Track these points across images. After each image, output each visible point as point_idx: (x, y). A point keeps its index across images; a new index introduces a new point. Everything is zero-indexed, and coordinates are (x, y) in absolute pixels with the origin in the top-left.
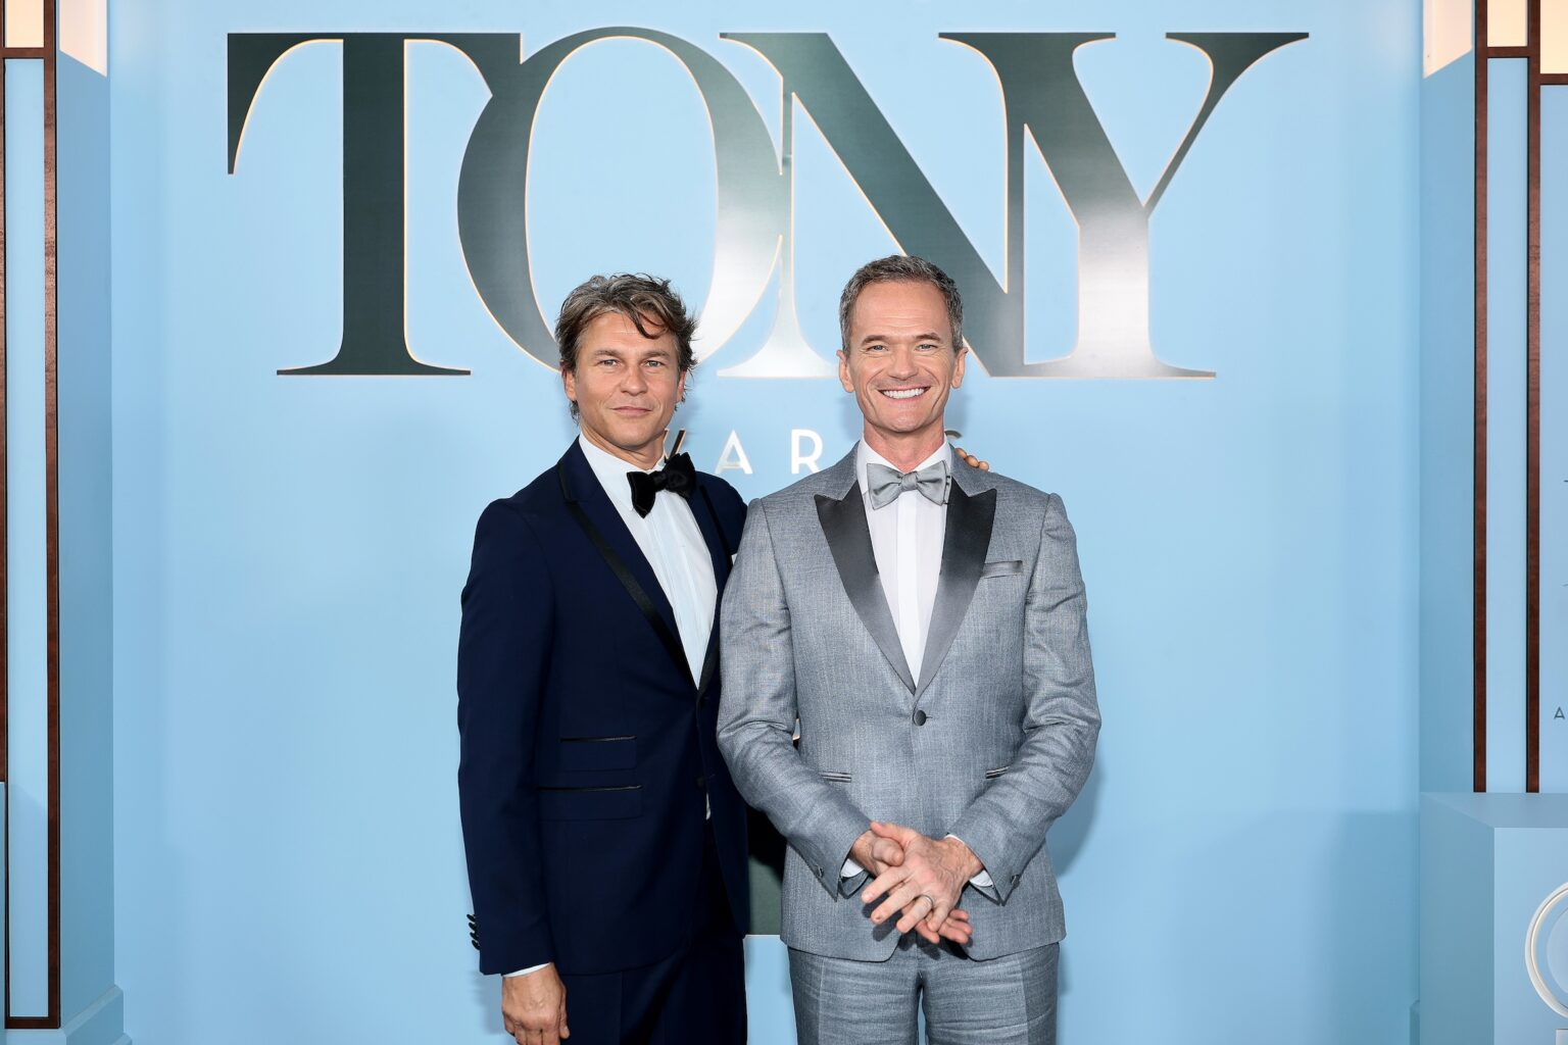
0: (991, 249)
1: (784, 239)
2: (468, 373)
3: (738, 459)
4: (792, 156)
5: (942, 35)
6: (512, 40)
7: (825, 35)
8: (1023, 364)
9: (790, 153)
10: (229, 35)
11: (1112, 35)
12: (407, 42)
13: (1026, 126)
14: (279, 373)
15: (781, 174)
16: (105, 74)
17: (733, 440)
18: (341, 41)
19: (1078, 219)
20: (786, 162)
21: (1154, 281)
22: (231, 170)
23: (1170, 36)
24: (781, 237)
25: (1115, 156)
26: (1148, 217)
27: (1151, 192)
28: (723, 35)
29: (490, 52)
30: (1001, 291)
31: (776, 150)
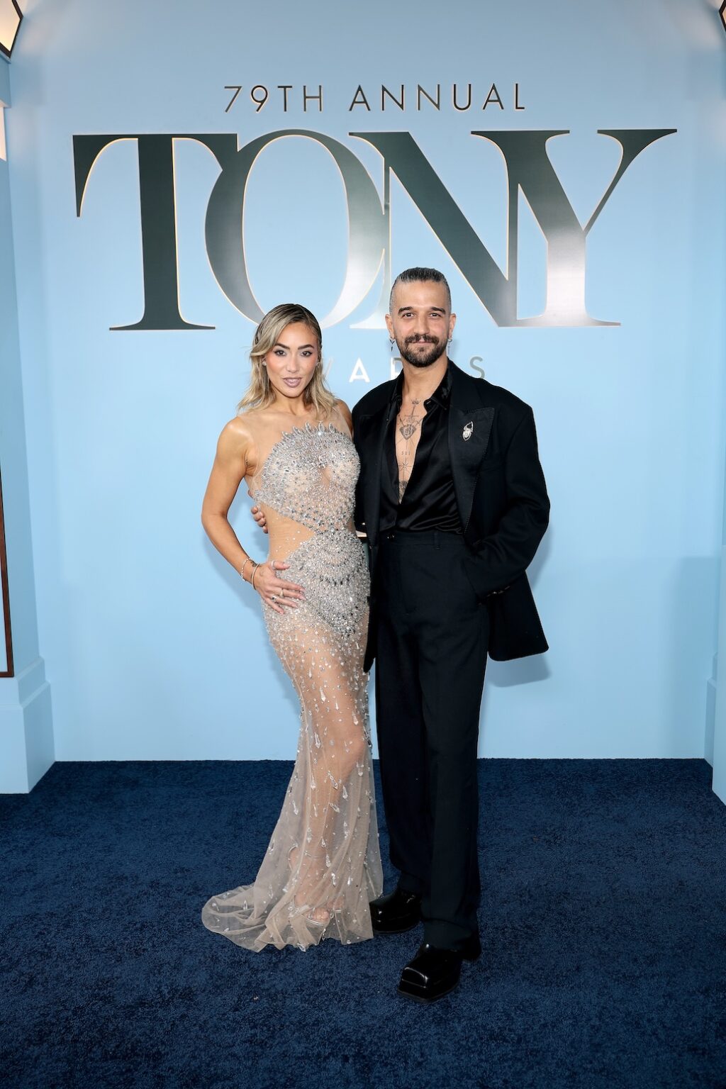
0: (499, 255)
1: (386, 252)
2: (214, 328)
3: (362, 374)
4: (390, 204)
5: (473, 133)
6: (233, 137)
7: (407, 134)
8: (516, 320)
9: (389, 202)
10: (74, 137)
11: (568, 132)
12: (173, 139)
13: (519, 185)
14: (111, 329)
15: (384, 214)
16: (5, 160)
17: (359, 364)
18: (137, 139)
19: (547, 239)
20: (387, 207)
22: (78, 215)
23: (600, 132)
24: (384, 250)
25: (568, 201)
26: (585, 236)
27: (587, 222)
28: (351, 134)
29: (221, 145)
30: (505, 279)
31: (381, 200)
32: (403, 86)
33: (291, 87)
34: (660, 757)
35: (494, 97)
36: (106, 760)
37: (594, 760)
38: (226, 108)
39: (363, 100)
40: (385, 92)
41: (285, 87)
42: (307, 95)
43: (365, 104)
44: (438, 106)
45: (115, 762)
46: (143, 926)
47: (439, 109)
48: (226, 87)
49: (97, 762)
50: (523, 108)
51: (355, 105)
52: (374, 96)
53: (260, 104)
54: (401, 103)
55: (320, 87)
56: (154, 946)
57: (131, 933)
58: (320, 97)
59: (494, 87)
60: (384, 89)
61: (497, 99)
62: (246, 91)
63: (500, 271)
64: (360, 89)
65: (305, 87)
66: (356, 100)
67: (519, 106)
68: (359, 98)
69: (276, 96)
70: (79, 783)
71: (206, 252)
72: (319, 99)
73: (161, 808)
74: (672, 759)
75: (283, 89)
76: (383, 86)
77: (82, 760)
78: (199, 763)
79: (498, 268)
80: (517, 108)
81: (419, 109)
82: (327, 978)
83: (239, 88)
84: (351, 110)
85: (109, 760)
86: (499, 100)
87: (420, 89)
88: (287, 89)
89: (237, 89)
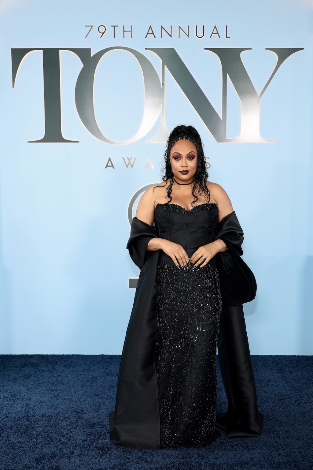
0: (218, 107)
1: (163, 105)
2: (79, 142)
3: (151, 165)
4: (165, 82)
5: (205, 49)
6: (89, 50)
8: (226, 139)
9: (164, 82)
10: (12, 49)
11: (251, 49)
12: (60, 51)
13: (227, 74)
14: (28, 142)
15: (162, 87)
17: (149, 160)
18: (42, 51)
19: (241, 99)
20: (163, 84)
21: (261, 116)
22: (13, 87)
23: (267, 49)
24: (162, 105)
25: (251, 82)
26: (260, 99)
27: (260, 93)
28: (146, 49)
29: (83, 53)
30: (221, 119)
31: (160, 80)
32: (171, 26)
33: (117, 26)
34: (297, 355)
35: (215, 32)
36: (23, 354)
37: (264, 356)
38: (86, 36)
39: (152, 33)
40: (163, 29)
41: (114, 26)
42: (125, 30)
43: (153, 35)
44: (188, 36)
45: (28, 355)
46: (37, 436)
47: (189, 37)
48: (86, 26)
49: (19, 355)
50: (230, 37)
51: (148, 35)
52: (157, 31)
53: (102, 34)
54: (170, 35)
55: (131, 26)
56: (42, 446)
57: (31, 439)
58: (131, 31)
59: (215, 27)
60: (162, 28)
61: (217, 33)
62: (95, 29)
63: (218, 115)
64: (150, 27)
65: (124, 26)
66: (149, 33)
67: (227, 36)
68: (150, 32)
69: (110, 30)
70: (9, 365)
71: (75, 105)
72: (130, 32)
73: (49, 378)
74: (302, 356)
75: (113, 27)
76: (162, 26)
77: (11, 354)
78: (69, 356)
79: (217, 114)
80: (226, 37)
81: (179, 37)
82: (127, 462)
83: (92, 26)
84: (146, 37)
85: (25, 354)
86: (218, 33)
87: (180, 27)
88: (115, 27)
89: (91, 27)
